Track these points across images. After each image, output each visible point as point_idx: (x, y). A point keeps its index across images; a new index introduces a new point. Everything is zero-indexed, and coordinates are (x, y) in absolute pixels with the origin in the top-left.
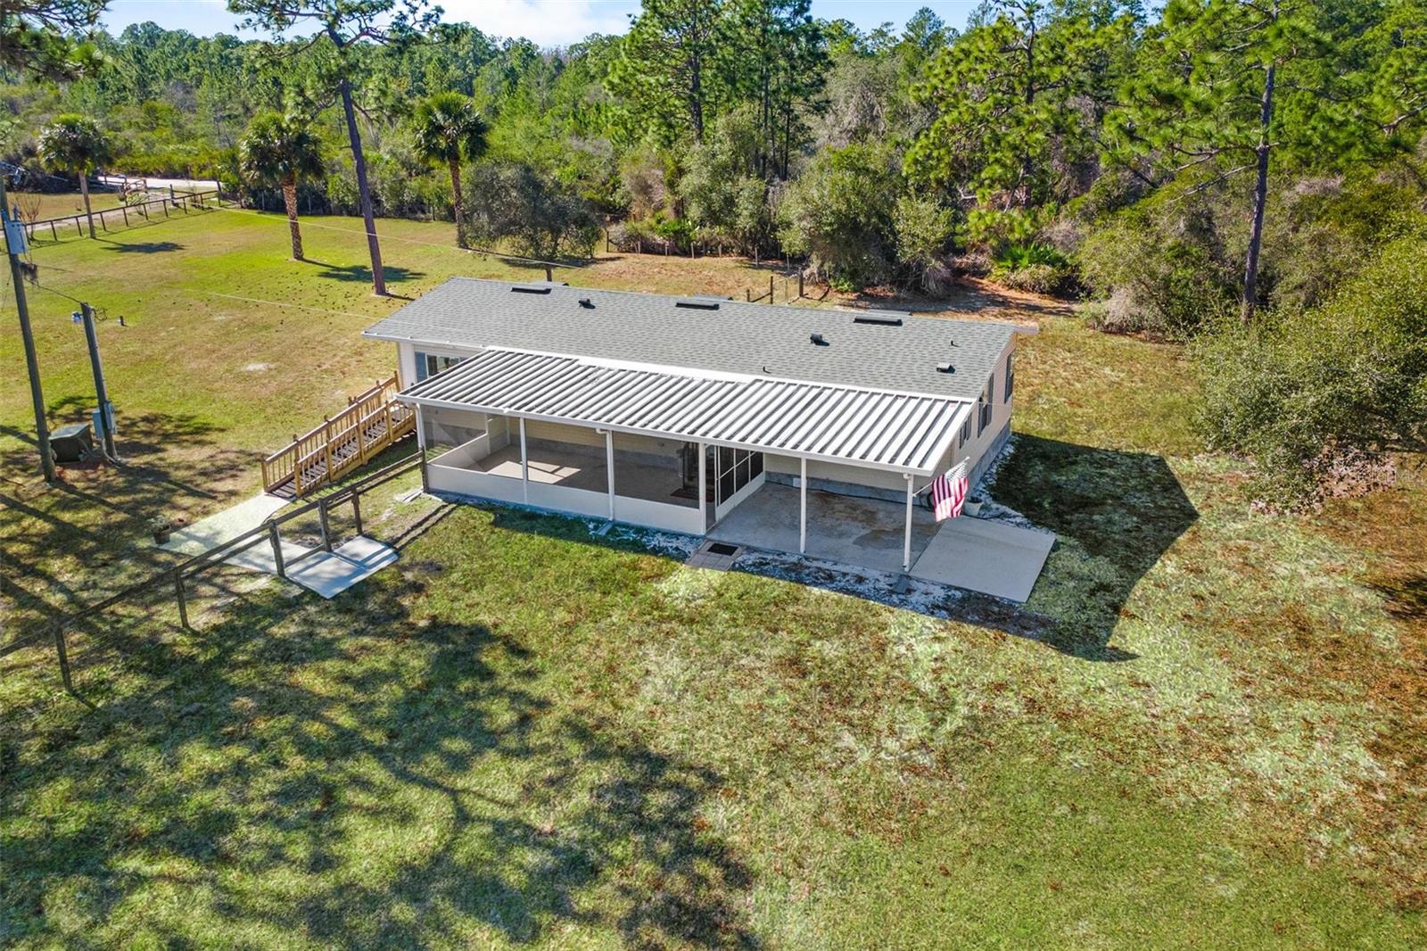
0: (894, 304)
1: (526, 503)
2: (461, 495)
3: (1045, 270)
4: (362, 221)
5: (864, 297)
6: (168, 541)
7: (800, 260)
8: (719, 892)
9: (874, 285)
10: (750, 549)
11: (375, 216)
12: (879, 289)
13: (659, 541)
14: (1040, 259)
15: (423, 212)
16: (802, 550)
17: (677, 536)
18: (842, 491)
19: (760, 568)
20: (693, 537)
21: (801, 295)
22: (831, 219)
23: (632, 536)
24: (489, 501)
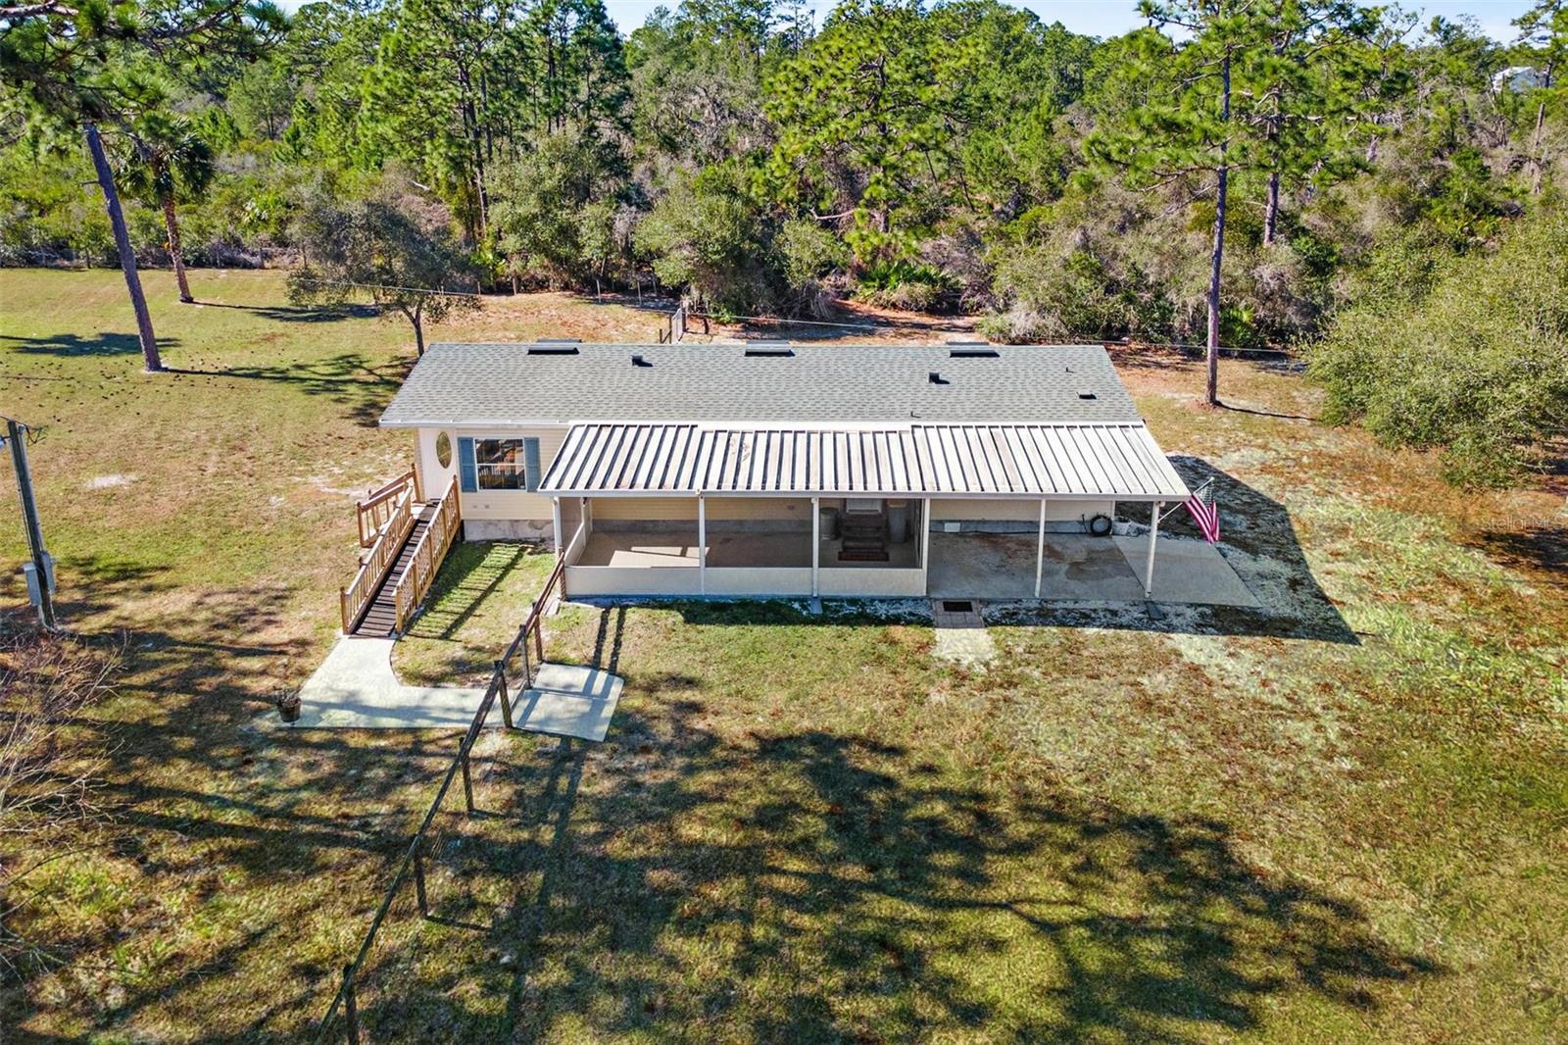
0: (786, 332)
1: (703, 593)
2: (613, 596)
3: (921, 288)
4: (120, 276)
5: (749, 327)
6: (298, 717)
7: (677, 292)
8: (1343, 929)
9: (757, 314)
10: (987, 603)
11: (139, 268)
12: (761, 318)
13: (882, 610)
14: (911, 278)
15: (70, 259)
16: (1037, 595)
17: (899, 600)
18: (1000, 530)
19: (1012, 618)
20: (915, 599)
21: (685, 330)
22: (717, 247)
23: (854, 609)
24: (653, 598)
